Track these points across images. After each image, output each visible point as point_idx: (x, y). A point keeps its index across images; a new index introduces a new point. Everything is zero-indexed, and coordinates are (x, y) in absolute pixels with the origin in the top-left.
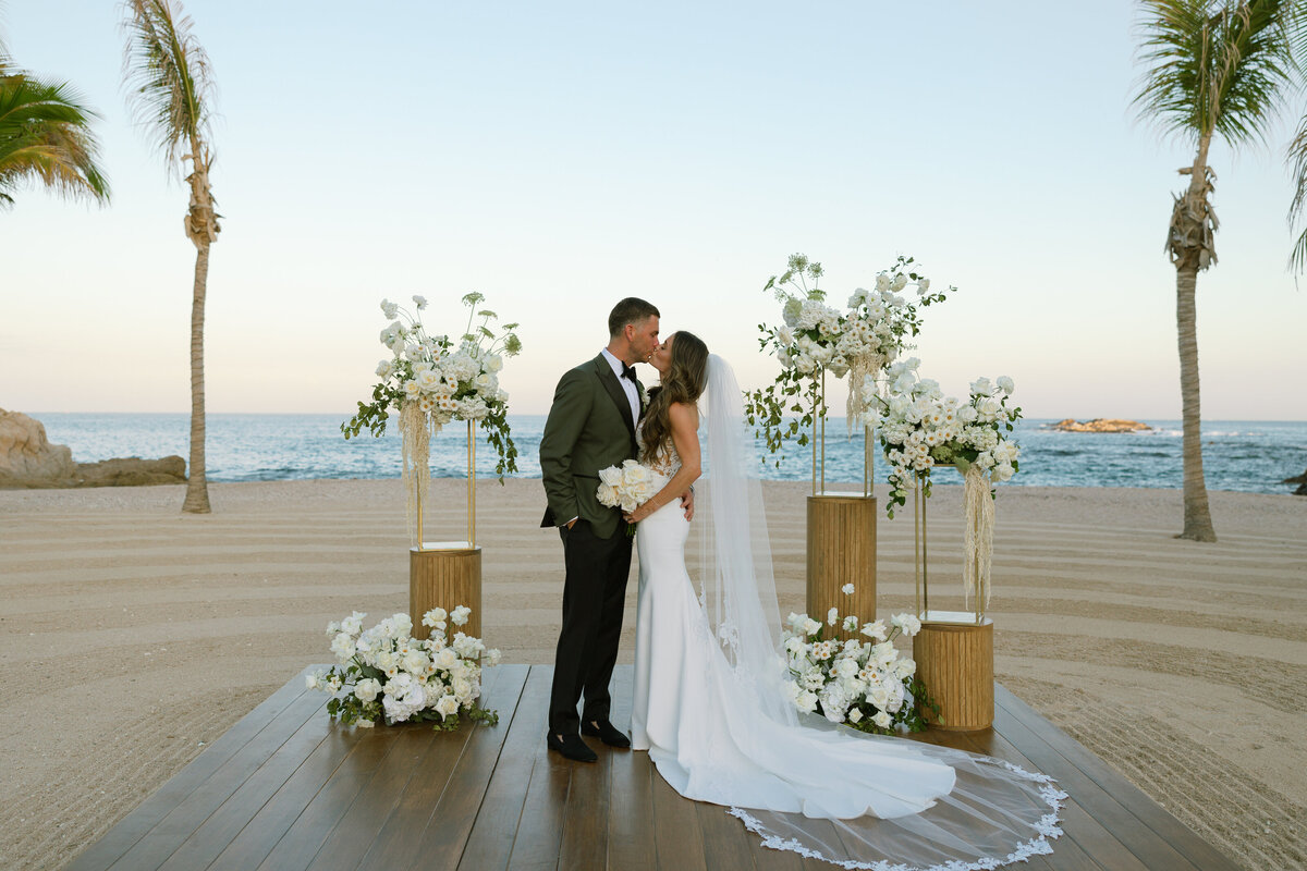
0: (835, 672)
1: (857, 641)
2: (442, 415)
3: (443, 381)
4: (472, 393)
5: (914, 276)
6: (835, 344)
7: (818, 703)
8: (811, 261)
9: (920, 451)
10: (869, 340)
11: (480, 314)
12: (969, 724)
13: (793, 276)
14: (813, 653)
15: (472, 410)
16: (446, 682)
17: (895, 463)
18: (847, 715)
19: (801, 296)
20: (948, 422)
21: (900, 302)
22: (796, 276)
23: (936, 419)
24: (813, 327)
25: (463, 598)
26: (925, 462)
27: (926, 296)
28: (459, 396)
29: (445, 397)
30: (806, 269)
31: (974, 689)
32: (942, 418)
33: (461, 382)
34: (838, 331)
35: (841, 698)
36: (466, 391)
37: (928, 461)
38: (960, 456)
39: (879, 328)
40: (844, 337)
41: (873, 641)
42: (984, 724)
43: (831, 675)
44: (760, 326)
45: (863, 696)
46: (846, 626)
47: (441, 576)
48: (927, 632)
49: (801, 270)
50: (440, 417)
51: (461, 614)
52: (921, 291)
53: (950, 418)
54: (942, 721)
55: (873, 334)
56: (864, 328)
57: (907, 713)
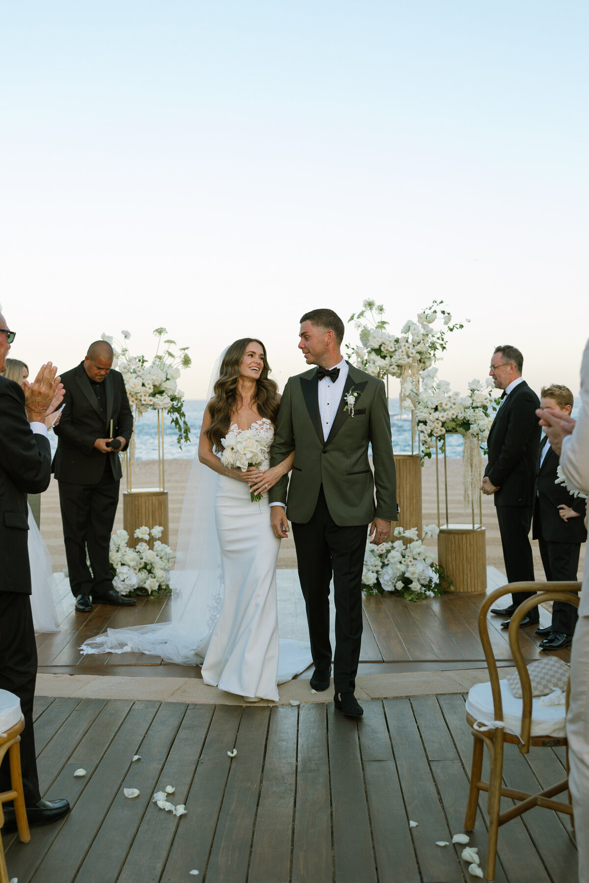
0: (388, 561)
1: (401, 541)
2: (143, 407)
3: (143, 385)
4: (161, 393)
5: (443, 312)
6: (391, 357)
7: (377, 579)
8: (377, 303)
9: (436, 424)
10: (411, 355)
11: (165, 342)
12: (470, 590)
13: (365, 314)
14: (375, 550)
15: (161, 403)
16: (150, 572)
17: (422, 432)
18: (395, 586)
19: (371, 326)
20: (453, 407)
21: (432, 330)
22: (368, 313)
23: (446, 405)
24: (378, 347)
25: (158, 523)
26: (439, 431)
27: (451, 325)
28: (153, 395)
29: (145, 396)
30: (374, 309)
31: (472, 569)
32: (449, 405)
33: (154, 386)
34: (393, 349)
35: (391, 576)
36: (158, 391)
37: (441, 431)
38: (460, 427)
39: (419, 348)
40: (397, 353)
41: (410, 541)
42: (480, 589)
43: (386, 562)
44: (346, 345)
45: (404, 573)
46: (396, 533)
47: (144, 509)
48: (444, 535)
49: (371, 309)
50: (142, 408)
51: (157, 531)
52: (446, 323)
53: (454, 404)
54: (452, 588)
55: (414, 352)
56: (409, 348)
57: (433, 586)
